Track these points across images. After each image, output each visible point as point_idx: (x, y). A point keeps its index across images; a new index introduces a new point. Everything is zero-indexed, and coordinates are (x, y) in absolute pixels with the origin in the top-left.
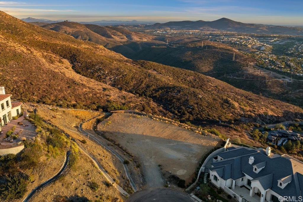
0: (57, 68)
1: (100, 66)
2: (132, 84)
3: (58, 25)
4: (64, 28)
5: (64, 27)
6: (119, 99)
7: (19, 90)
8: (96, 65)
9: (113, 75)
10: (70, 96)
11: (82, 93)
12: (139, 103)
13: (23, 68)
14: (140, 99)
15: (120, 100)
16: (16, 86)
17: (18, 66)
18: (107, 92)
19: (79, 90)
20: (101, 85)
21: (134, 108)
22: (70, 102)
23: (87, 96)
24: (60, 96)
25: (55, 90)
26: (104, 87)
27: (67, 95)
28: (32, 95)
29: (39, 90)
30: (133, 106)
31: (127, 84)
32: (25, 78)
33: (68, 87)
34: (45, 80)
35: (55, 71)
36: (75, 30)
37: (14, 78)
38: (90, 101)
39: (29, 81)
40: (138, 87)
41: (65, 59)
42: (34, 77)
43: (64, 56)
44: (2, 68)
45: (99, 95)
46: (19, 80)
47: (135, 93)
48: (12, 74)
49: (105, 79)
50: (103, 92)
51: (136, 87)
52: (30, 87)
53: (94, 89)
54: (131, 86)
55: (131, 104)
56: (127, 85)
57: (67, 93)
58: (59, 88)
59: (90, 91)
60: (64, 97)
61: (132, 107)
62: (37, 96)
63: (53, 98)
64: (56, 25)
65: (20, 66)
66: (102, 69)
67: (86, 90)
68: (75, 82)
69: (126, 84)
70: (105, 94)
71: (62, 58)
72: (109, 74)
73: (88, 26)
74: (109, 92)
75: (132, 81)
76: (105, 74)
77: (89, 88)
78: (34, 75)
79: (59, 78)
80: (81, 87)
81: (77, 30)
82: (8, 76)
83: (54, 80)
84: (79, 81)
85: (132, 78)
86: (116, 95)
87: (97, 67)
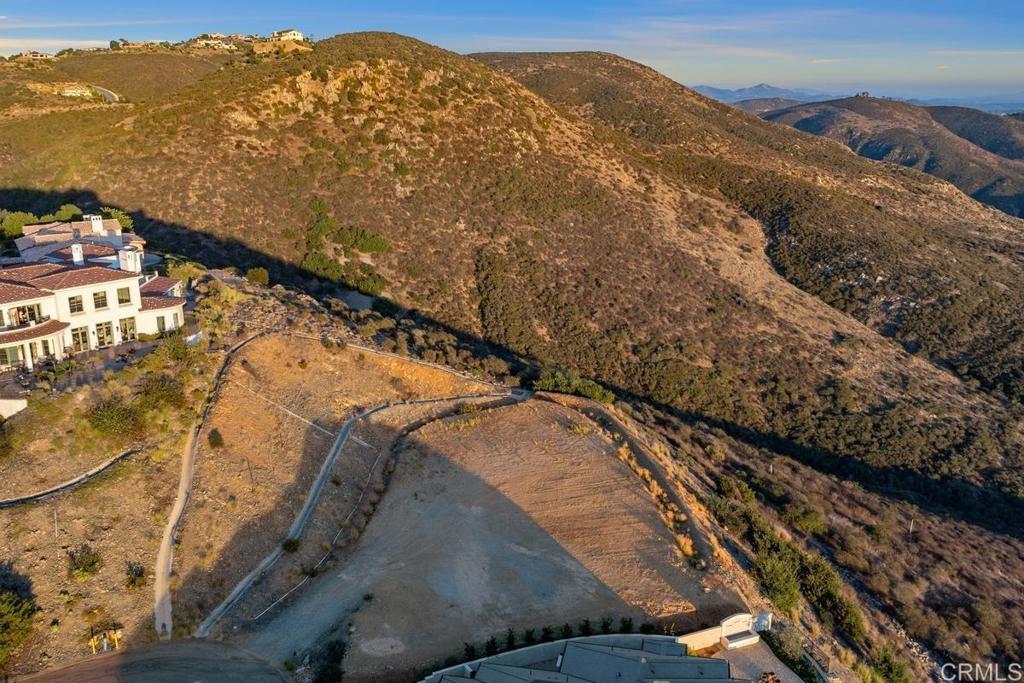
0: (700, 244)
1: (864, 255)
2: (966, 338)
3: (830, 108)
4: (849, 118)
5: (849, 115)
6: (880, 384)
7: (557, 295)
8: (850, 249)
9: (901, 293)
10: (702, 341)
11: (749, 337)
12: (957, 416)
13: (591, 234)
14: (977, 400)
15: (885, 387)
16: (553, 285)
17: (581, 225)
18: (844, 350)
19: (741, 325)
20: (834, 323)
21: (923, 429)
22: (691, 359)
23: (759, 350)
24: (669, 335)
25: (662, 312)
26: (844, 330)
27: (694, 336)
28: (586, 317)
29: (612, 305)
30: (926, 420)
31: (946, 333)
32: (588, 264)
33: (710, 310)
34: (644, 277)
35: (690, 252)
36: (885, 125)
37: (557, 260)
38: (765, 370)
39: (595, 276)
40: (988, 353)
41: (755, 218)
42: (614, 263)
43: (755, 208)
44: (539, 227)
45: (807, 355)
46: (569, 268)
47: (968, 374)
48: (556, 248)
49: (866, 302)
50: (829, 347)
51: (981, 352)
52: (590, 293)
53: (796, 332)
54: (959, 344)
55: (922, 413)
56: (945, 337)
57: (696, 327)
58: (678, 309)
59: (781, 335)
60: (679, 340)
61: (919, 421)
62: (600, 321)
63: (642, 336)
64: (823, 107)
65: (588, 226)
66: (866, 267)
67: (767, 329)
68: (738, 299)
69: (943, 331)
70: (831, 354)
71: (746, 214)
72: (888, 288)
73: (940, 112)
74: (851, 351)
75: (971, 327)
76: (869, 285)
77: (782, 324)
78: (618, 257)
79: (689, 276)
80: (755, 317)
81: (892, 125)
82: (544, 252)
83: (672, 281)
84: (760, 295)
85: (976, 316)
86: (878, 367)
87: (850, 256)
